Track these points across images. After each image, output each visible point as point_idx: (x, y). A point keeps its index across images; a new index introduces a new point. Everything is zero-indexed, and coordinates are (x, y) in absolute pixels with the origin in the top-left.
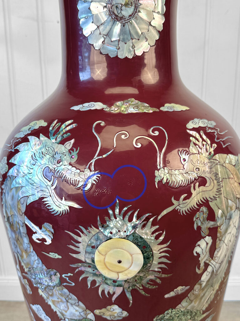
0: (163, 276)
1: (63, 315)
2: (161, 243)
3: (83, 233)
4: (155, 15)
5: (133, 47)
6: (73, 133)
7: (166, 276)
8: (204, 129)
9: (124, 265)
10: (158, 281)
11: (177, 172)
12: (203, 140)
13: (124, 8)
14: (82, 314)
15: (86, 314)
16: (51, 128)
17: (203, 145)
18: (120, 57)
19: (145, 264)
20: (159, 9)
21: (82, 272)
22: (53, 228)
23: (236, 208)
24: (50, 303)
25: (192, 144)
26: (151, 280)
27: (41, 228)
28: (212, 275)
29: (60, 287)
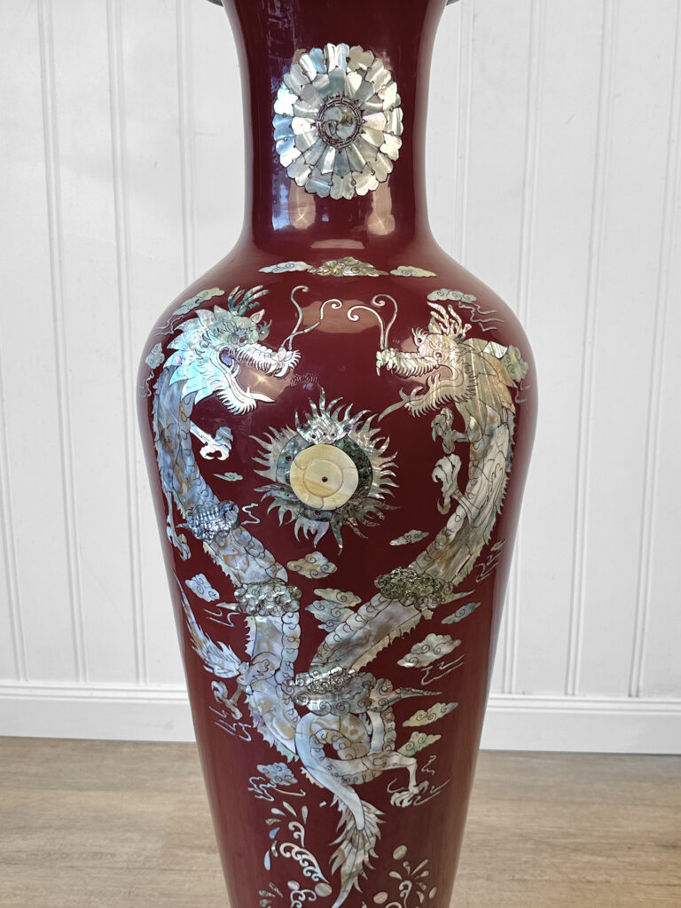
0: (388, 507)
1: (238, 576)
2: (384, 455)
3: (274, 437)
4: (387, 137)
5: (354, 182)
6: (262, 303)
7: (392, 508)
8: (455, 304)
9: (331, 485)
10: (380, 515)
11: (407, 355)
12: (451, 316)
13: (340, 126)
14: (268, 571)
15: (275, 572)
16: (230, 298)
17: (450, 324)
18: (333, 196)
19: (361, 485)
20: (394, 129)
21: (271, 499)
22: (232, 433)
23: (502, 423)
24: (221, 562)
25: (432, 320)
26: (370, 513)
27: (214, 437)
28: (467, 524)
29: (238, 530)
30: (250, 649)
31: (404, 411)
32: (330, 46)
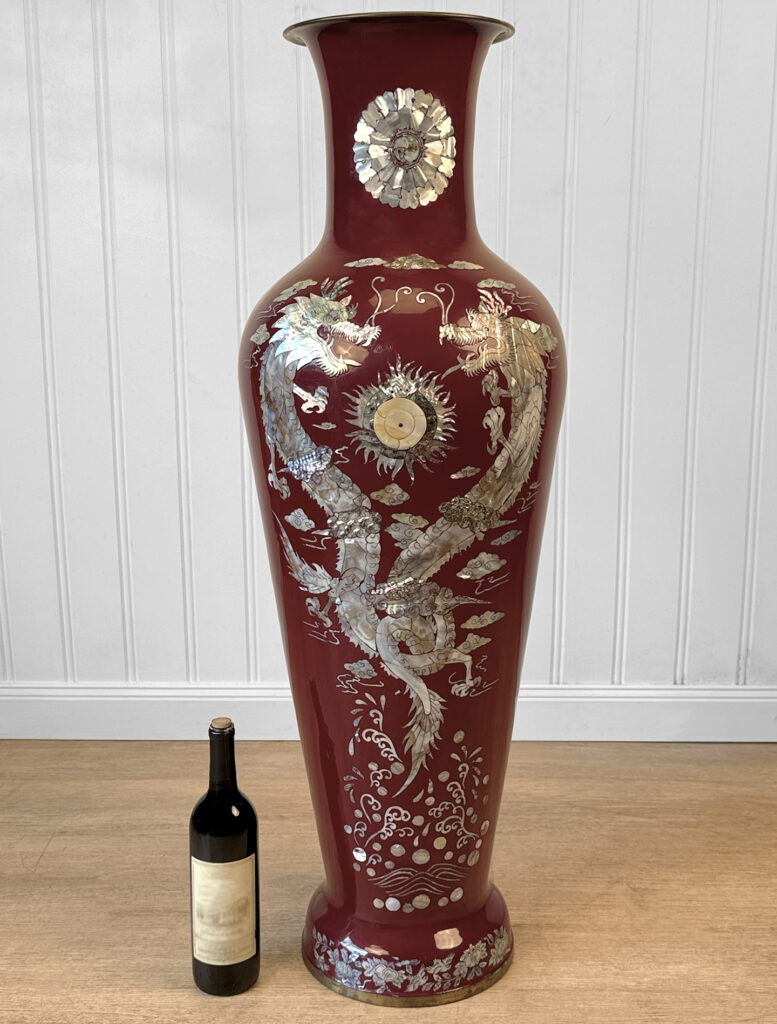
0: (449, 448)
1: (330, 507)
2: (446, 406)
3: (361, 392)
4: (444, 160)
5: (418, 196)
6: (349, 290)
7: (453, 448)
8: (499, 291)
9: (406, 430)
10: (444, 455)
11: (463, 329)
12: (496, 300)
13: (407, 152)
14: (356, 501)
15: (361, 501)
16: (322, 287)
17: (495, 305)
18: (402, 206)
19: (428, 430)
20: (449, 153)
21: (358, 442)
22: (328, 391)
23: (536, 383)
24: (316, 497)
25: (481, 303)
26: (435, 452)
27: (313, 395)
28: (510, 465)
29: (331, 469)
30: (339, 567)
31: (461, 372)
32: (399, 90)
